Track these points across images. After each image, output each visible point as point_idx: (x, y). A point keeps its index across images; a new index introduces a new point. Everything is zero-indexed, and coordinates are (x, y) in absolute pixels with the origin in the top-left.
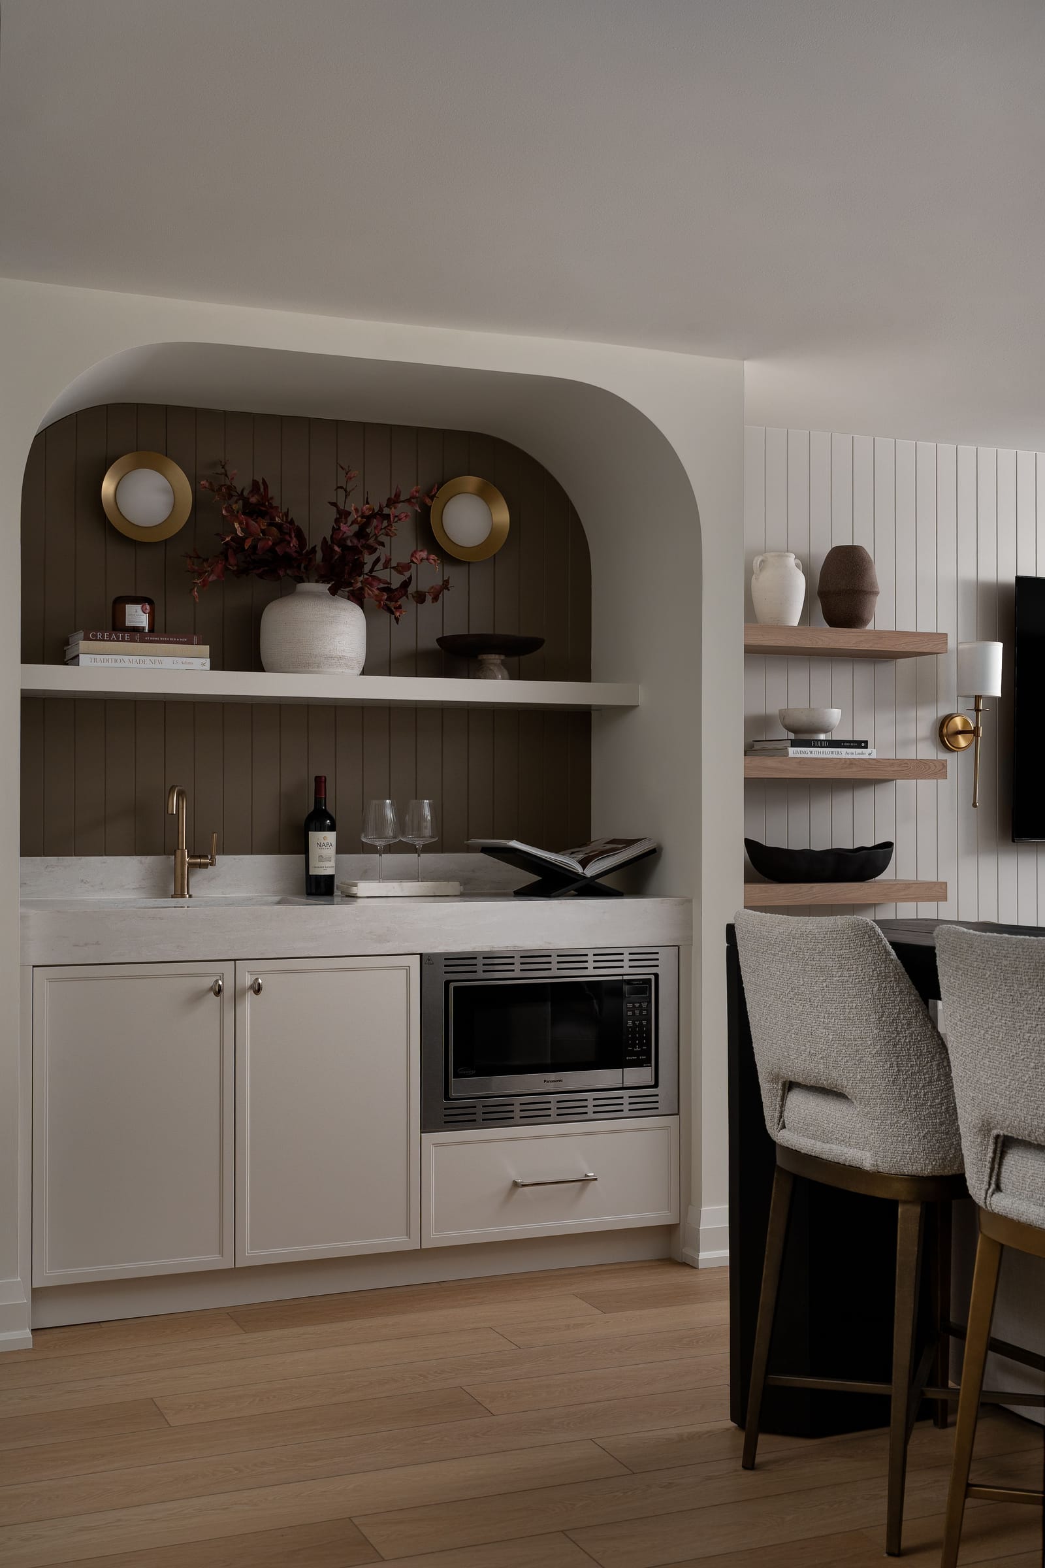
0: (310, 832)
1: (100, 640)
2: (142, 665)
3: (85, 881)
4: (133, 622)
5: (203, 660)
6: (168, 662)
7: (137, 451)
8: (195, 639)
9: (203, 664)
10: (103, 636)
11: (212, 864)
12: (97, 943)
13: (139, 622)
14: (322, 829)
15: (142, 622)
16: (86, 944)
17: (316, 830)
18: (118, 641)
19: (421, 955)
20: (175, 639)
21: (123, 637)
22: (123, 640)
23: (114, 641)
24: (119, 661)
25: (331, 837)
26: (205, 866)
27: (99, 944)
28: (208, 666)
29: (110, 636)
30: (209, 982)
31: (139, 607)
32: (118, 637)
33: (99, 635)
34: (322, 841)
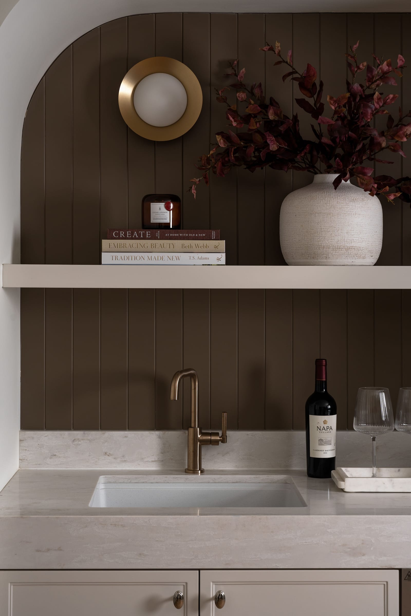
0: (310, 415)
1: (123, 238)
2: (161, 262)
3: (108, 454)
4: (157, 219)
5: (219, 255)
6: (185, 258)
7: (155, 56)
8: (214, 233)
9: (219, 259)
10: (125, 234)
11: (224, 440)
12: (60, 549)
13: (163, 219)
14: (323, 412)
15: (166, 219)
16: (48, 550)
17: (315, 414)
18: (139, 238)
19: (400, 570)
20: (194, 235)
21: (144, 235)
22: (144, 238)
23: (135, 239)
24: (138, 258)
25: (332, 420)
26: (216, 443)
27: (61, 550)
28: (223, 261)
29: (132, 234)
30: (170, 592)
31: (162, 205)
32: (139, 235)
33: (122, 234)
34: (322, 425)
